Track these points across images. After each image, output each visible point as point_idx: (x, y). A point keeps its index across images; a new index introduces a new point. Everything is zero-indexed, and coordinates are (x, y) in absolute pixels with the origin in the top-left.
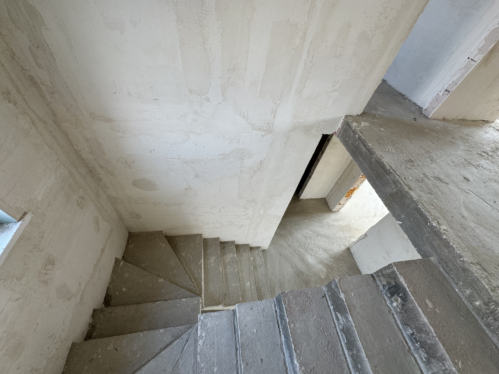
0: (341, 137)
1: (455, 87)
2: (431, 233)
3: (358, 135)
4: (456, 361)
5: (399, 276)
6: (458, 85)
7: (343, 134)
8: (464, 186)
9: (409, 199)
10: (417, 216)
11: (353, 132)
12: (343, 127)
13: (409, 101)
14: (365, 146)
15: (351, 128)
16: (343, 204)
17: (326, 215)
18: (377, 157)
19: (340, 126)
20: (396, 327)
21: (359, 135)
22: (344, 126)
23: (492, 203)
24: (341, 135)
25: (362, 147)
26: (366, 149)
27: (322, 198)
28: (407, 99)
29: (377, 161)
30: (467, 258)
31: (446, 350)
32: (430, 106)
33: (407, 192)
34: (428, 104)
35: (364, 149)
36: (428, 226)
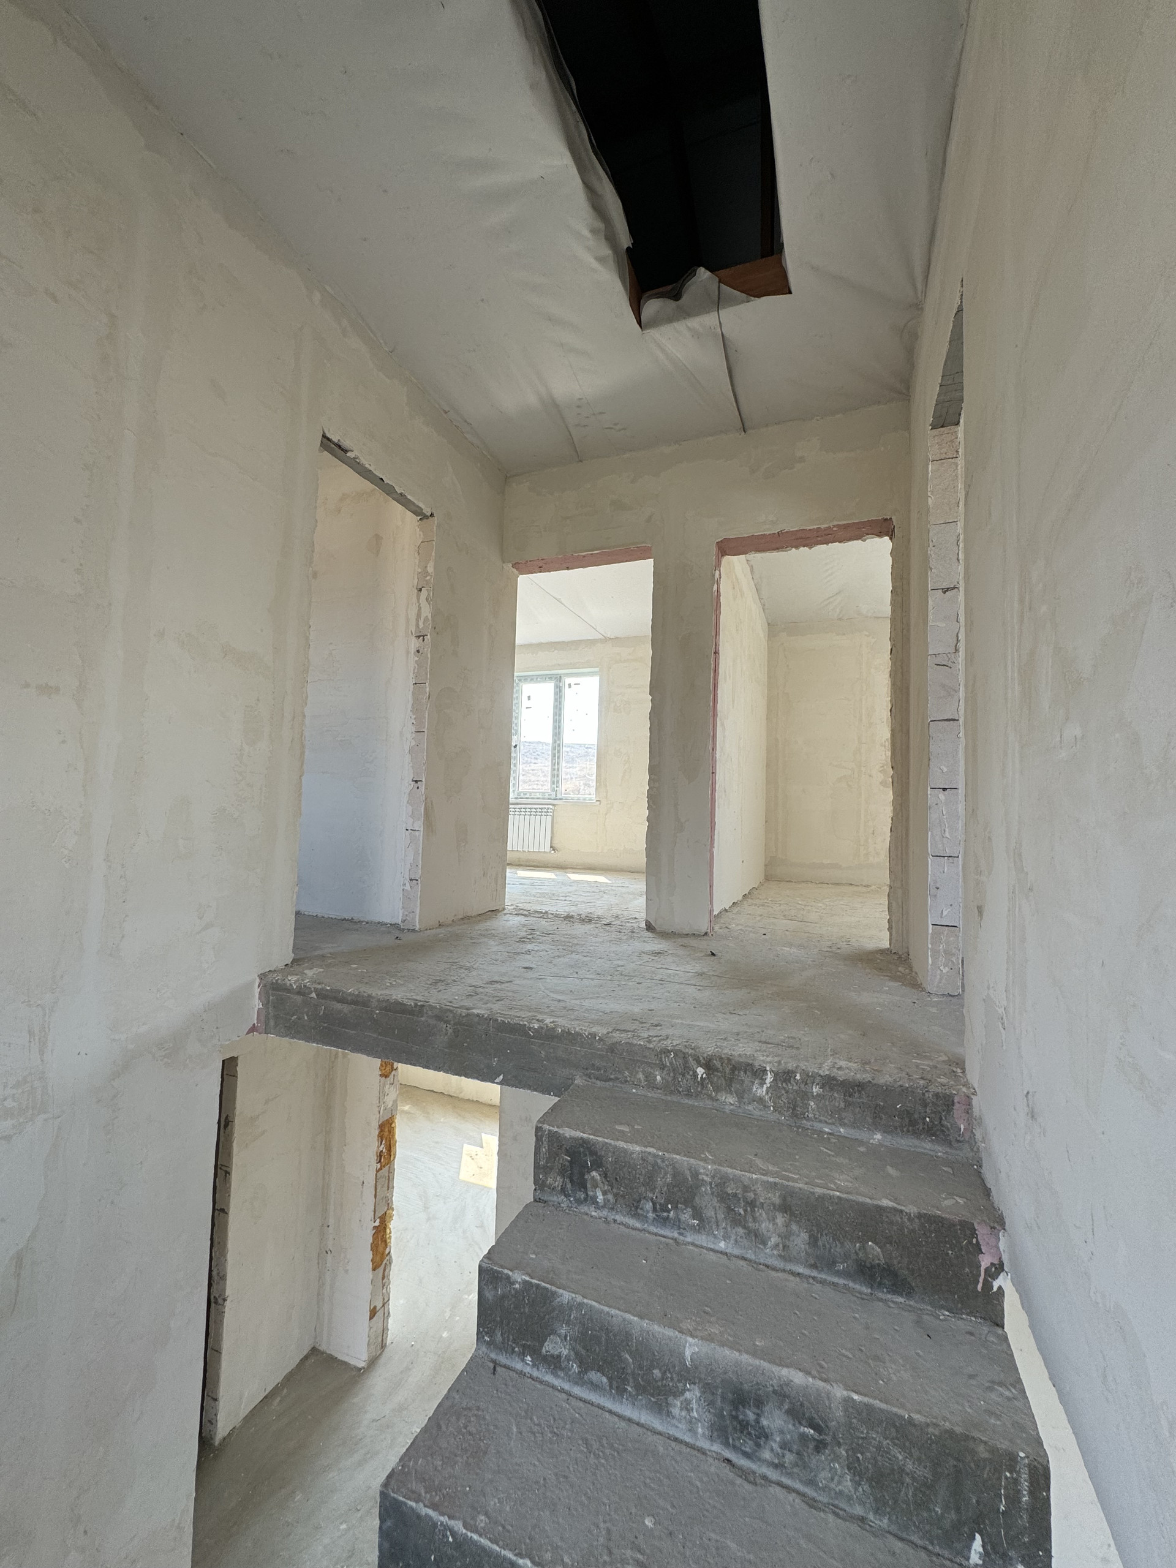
0: (276, 1025)
1: (420, 871)
2: (543, 1044)
3: (315, 992)
4: (703, 1156)
5: (561, 1131)
6: (420, 866)
7: (276, 1017)
8: (530, 974)
9: (479, 1024)
10: (510, 1038)
11: (299, 993)
12: (269, 1001)
13: (367, 923)
14: (342, 1001)
15: (288, 990)
16: (383, 1306)
17: (355, 1400)
18: (378, 1000)
19: (257, 1004)
20: (634, 1233)
21: (316, 990)
22: (269, 997)
23: (576, 976)
24: (272, 1023)
25: (339, 1006)
26: (350, 1004)
27: (306, 1358)
28: (360, 922)
29: (386, 1007)
30: (601, 1031)
31: (685, 1156)
32: (406, 913)
33: (468, 1015)
34: (401, 912)
35: (345, 1008)
36: (533, 1037)
